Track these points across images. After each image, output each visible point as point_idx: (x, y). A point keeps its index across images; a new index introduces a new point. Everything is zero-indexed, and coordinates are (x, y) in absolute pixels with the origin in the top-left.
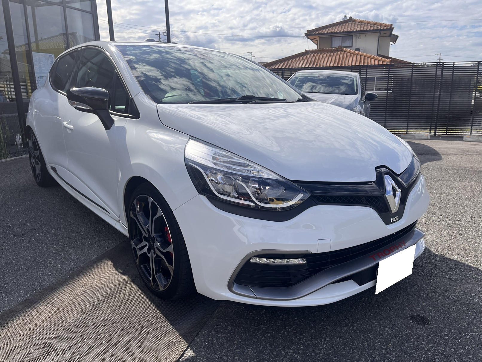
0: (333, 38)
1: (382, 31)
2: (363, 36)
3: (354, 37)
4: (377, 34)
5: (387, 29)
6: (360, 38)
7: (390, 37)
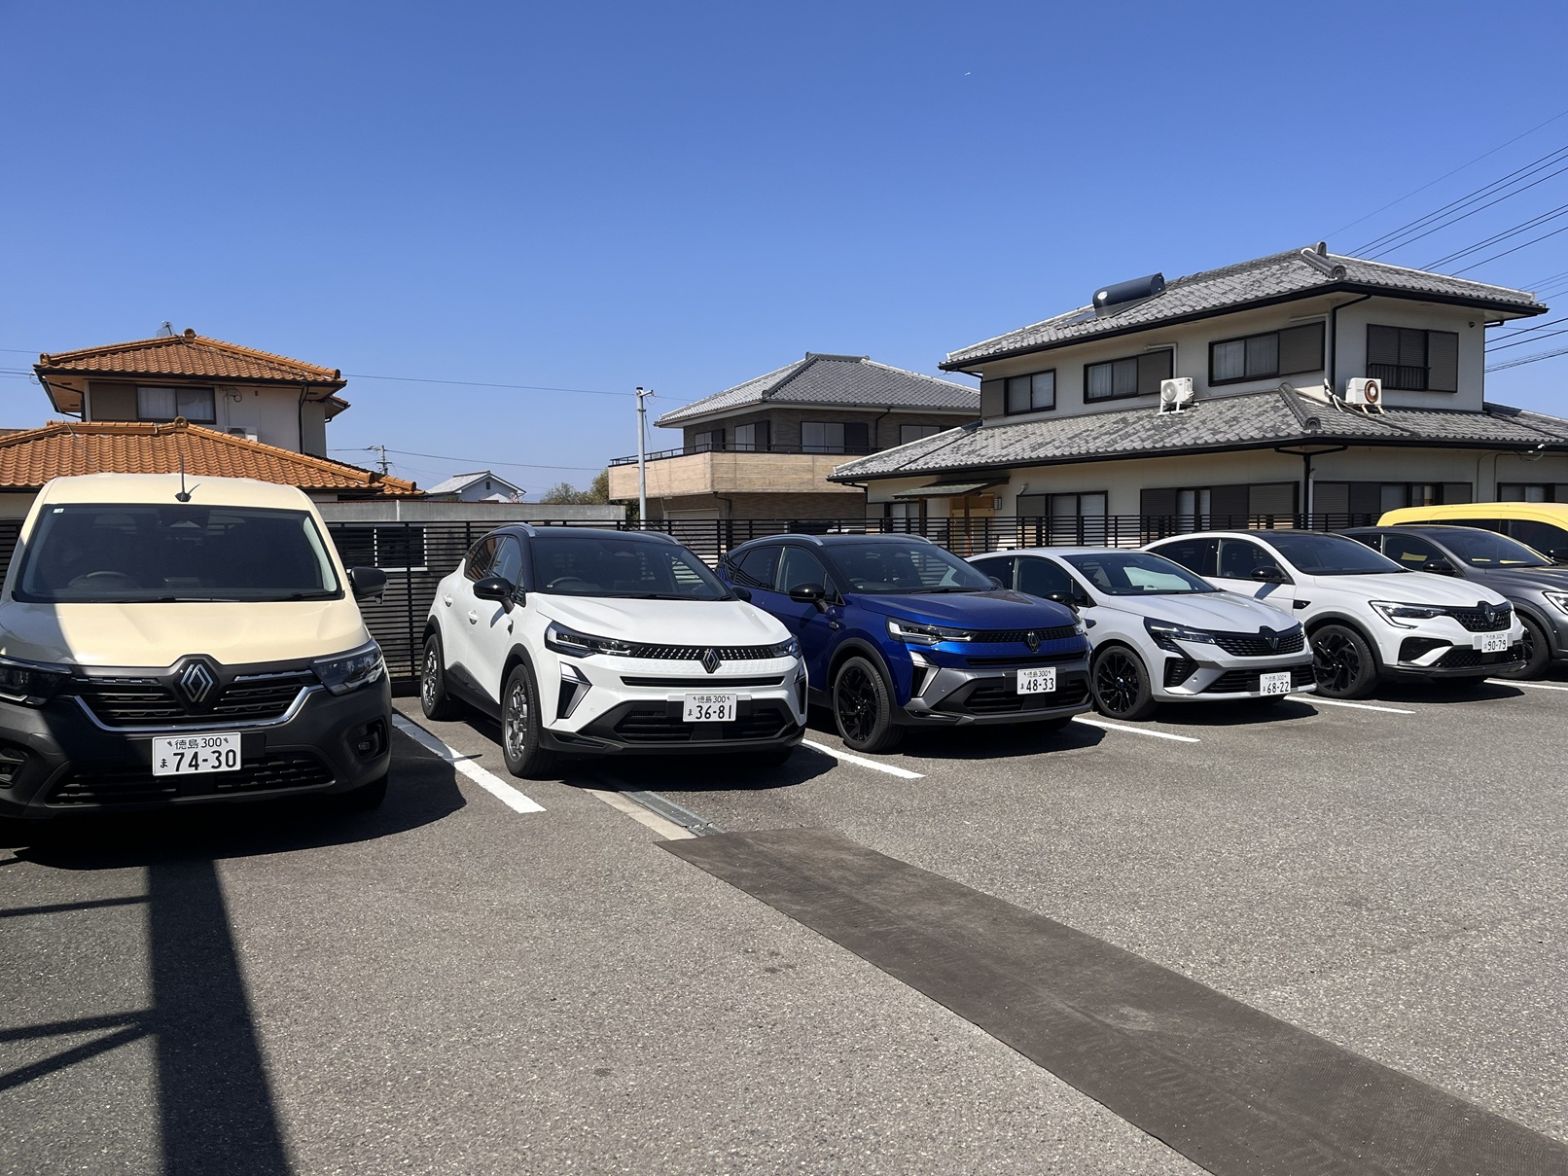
0: (142, 391)
2: (247, 394)
3: (219, 396)
4: (296, 394)
5: (325, 384)
6: (238, 398)
7: (322, 404)
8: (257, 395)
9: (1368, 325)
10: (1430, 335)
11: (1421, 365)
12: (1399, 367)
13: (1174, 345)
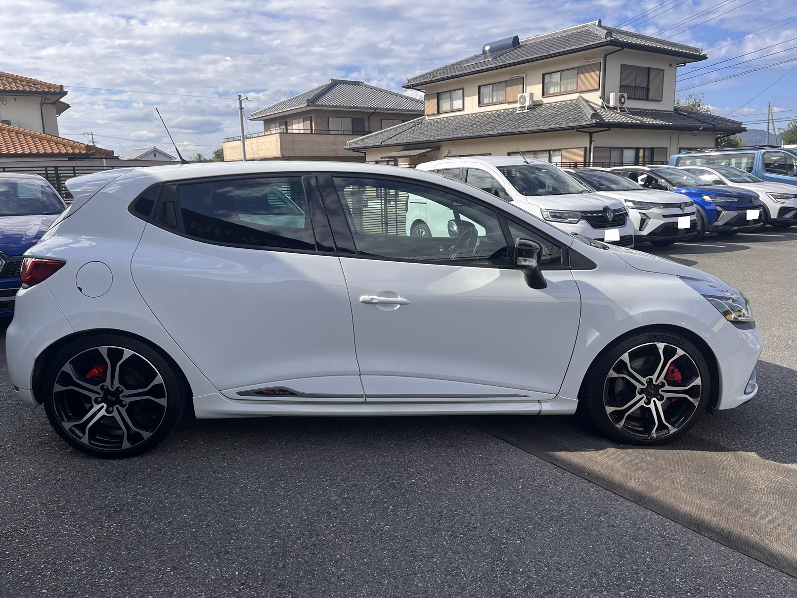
1: (47, 94)
2: (10, 99)
4: (39, 99)
5: (55, 93)
6: (5, 102)
7: (54, 106)
9: (621, 64)
10: (651, 70)
11: (645, 86)
12: (635, 87)
13: (524, 75)
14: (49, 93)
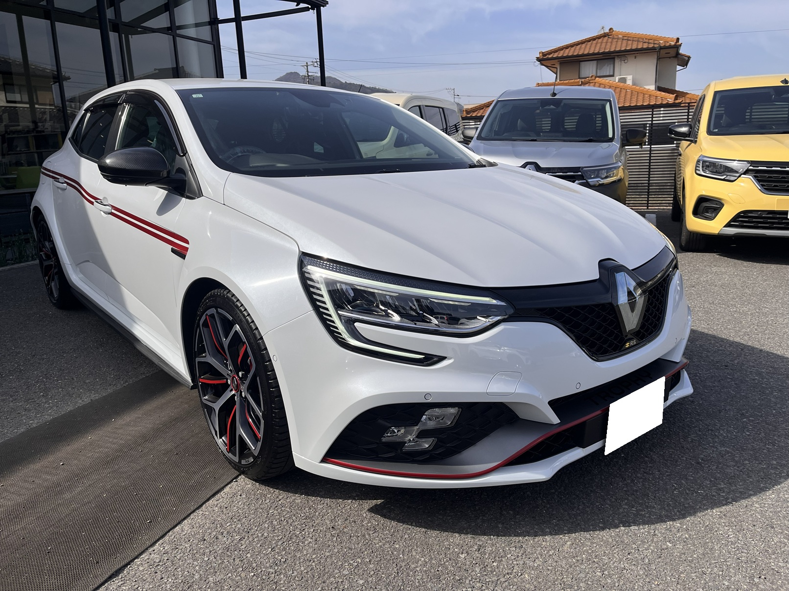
0: (582, 64)
1: (662, 49)
2: (630, 58)
3: (617, 62)
4: (655, 55)
5: (670, 47)
6: (626, 61)
7: (676, 59)
8: (635, 58)
14: (665, 48)
